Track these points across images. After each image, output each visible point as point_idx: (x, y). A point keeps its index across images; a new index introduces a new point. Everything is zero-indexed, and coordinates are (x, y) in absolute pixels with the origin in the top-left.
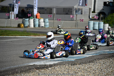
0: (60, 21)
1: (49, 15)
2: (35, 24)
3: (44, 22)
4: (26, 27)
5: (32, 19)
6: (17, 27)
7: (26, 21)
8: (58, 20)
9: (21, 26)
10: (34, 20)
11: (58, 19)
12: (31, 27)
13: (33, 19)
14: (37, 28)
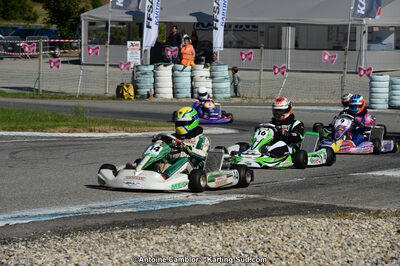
0: (283, 73)
1: (242, 54)
2: (179, 85)
3: (212, 77)
4: (142, 97)
5: (165, 66)
6: (113, 98)
7: (145, 74)
8: (277, 70)
9: (125, 94)
10: (173, 71)
11: (275, 67)
12: (161, 95)
13: (170, 67)
14: (184, 100)
